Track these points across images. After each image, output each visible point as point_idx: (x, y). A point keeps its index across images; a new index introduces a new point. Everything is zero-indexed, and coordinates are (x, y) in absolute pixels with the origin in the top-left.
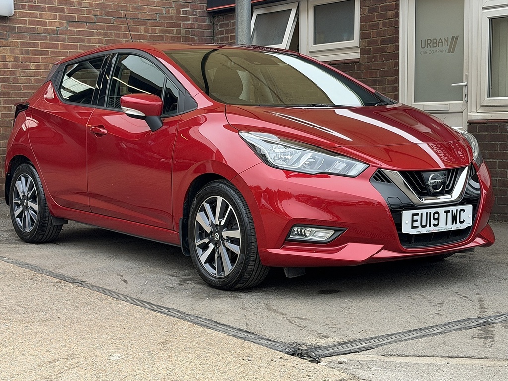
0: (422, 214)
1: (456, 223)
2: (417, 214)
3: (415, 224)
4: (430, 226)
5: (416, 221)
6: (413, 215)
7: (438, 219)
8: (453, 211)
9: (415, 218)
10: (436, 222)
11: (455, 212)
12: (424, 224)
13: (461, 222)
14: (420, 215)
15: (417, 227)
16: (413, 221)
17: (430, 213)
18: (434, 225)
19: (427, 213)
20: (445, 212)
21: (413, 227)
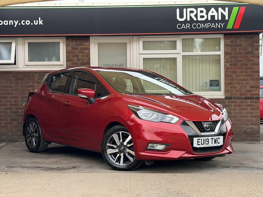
0: (202, 139)
1: (216, 144)
2: (200, 139)
3: (199, 143)
4: (205, 144)
5: (199, 142)
6: (198, 140)
7: (208, 141)
8: (215, 138)
9: (199, 141)
10: (208, 143)
11: (215, 139)
12: (202, 143)
13: (218, 143)
14: (201, 139)
15: (200, 145)
16: (198, 142)
17: (205, 139)
18: (207, 144)
19: (204, 139)
20: (211, 139)
21: (198, 145)
